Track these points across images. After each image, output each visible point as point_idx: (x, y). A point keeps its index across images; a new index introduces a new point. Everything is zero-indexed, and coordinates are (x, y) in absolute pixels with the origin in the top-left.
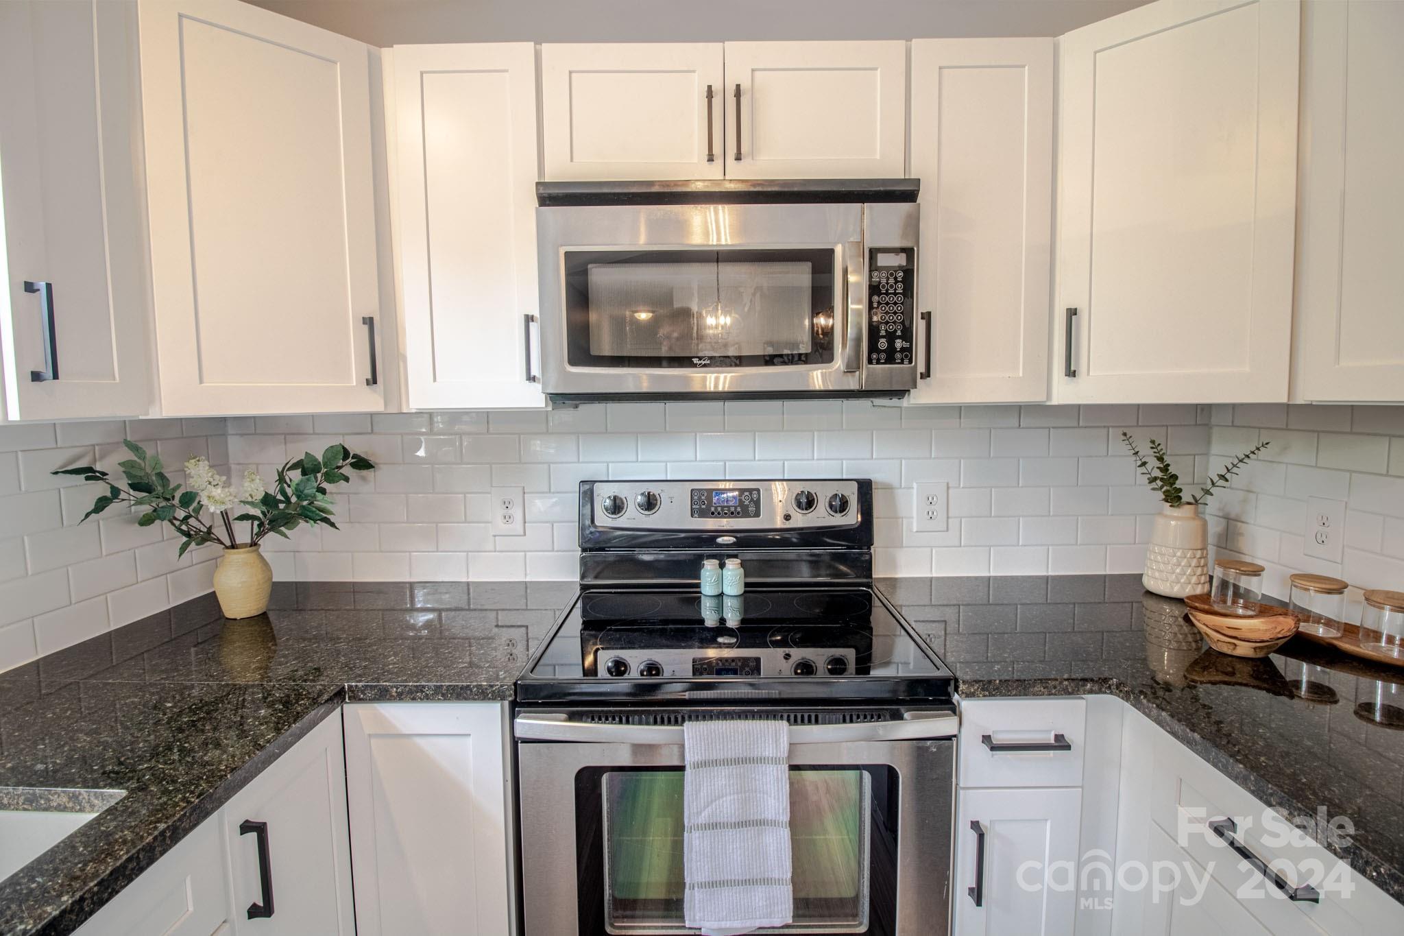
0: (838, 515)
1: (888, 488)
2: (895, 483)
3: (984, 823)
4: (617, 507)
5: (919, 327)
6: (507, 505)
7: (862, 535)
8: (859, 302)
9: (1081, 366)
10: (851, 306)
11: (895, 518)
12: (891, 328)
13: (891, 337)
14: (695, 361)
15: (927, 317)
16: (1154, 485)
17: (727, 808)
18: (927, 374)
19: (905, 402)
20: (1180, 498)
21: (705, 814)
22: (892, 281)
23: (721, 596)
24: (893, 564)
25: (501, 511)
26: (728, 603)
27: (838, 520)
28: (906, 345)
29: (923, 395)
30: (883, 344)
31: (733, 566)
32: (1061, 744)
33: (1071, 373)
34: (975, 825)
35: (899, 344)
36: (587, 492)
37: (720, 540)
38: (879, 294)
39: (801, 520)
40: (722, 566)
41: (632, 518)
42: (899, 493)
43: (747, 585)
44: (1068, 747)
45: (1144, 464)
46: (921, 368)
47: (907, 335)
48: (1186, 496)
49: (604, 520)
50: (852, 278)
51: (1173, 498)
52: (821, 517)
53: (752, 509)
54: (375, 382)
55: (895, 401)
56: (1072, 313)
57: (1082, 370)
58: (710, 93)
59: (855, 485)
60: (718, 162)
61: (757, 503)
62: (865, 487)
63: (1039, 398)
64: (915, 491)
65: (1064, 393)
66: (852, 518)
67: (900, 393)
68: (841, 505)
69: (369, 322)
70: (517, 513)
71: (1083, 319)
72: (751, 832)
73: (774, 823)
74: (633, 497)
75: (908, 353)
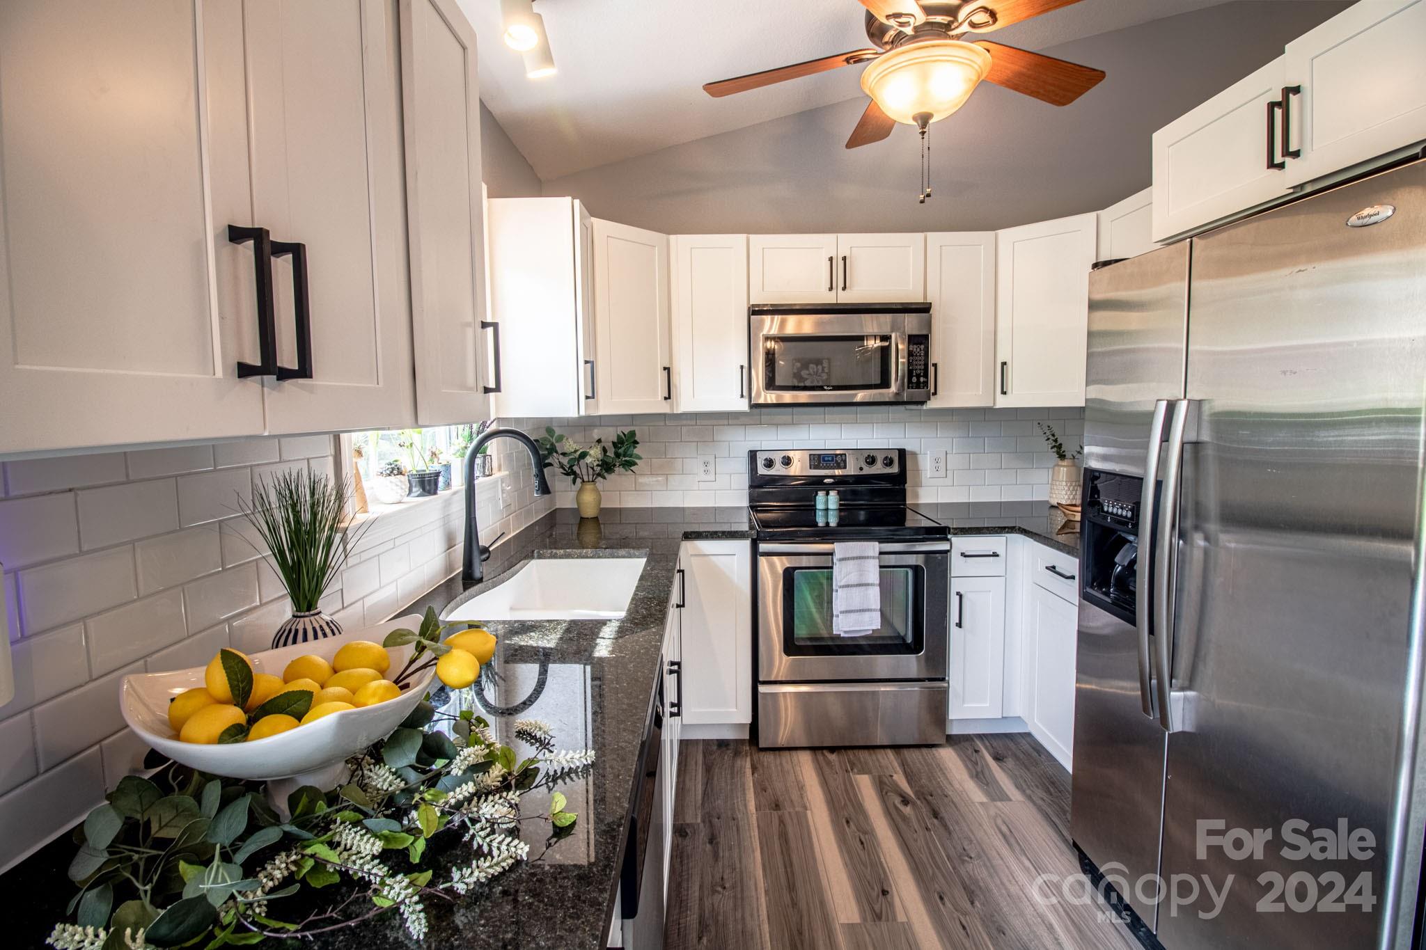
0: (888, 468)
1: (914, 454)
2: (918, 452)
3: (962, 592)
4: (769, 464)
5: (932, 370)
6: (706, 464)
7: (901, 478)
8: (903, 358)
9: (1009, 389)
10: (900, 360)
11: (917, 470)
12: (919, 372)
13: (918, 376)
14: (825, 388)
15: (935, 365)
16: (1054, 450)
17: (853, 579)
18: (935, 393)
19: (925, 407)
20: (1065, 456)
21: (845, 580)
22: (918, 350)
23: (827, 510)
24: (916, 496)
25: (702, 468)
26: (831, 513)
27: (888, 470)
28: (925, 380)
29: (933, 404)
30: (914, 379)
31: (833, 495)
32: (995, 555)
33: (1004, 393)
34: (958, 593)
35: (922, 379)
36: (753, 455)
37: (826, 481)
38: (912, 356)
39: (868, 470)
40: (827, 494)
41: (778, 470)
42: (920, 458)
43: (841, 505)
44: (998, 556)
45: (1048, 439)
46: (932, 391)
47: (926, 375)
48: (1068, 455)
49: (762, 470)
50: (900, 347)
51: (1062, 456)
52: (878, 469)
53: (842, 464)
54: (669, 398)
55: (919, 407)
56: (1004, 364)
57: (1009, 391)
58: (831, 259)
59: (897, 451)
60: (834, 291)
61: (845, 461)
62: (902, 453)
63: (990, 404)
64: (928, 456)
65: (1002, 402)
66: (895, 469)
67: (922, 403)
68: (888, 462)
69: (667, 369)
70: (711, 468)
71: (1009, 368)
72: (863, 588)
73: (872, 585)
74: (777, 458)
75: (926, 384)
